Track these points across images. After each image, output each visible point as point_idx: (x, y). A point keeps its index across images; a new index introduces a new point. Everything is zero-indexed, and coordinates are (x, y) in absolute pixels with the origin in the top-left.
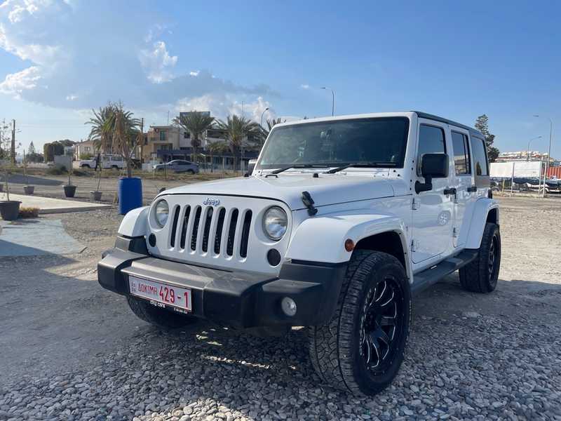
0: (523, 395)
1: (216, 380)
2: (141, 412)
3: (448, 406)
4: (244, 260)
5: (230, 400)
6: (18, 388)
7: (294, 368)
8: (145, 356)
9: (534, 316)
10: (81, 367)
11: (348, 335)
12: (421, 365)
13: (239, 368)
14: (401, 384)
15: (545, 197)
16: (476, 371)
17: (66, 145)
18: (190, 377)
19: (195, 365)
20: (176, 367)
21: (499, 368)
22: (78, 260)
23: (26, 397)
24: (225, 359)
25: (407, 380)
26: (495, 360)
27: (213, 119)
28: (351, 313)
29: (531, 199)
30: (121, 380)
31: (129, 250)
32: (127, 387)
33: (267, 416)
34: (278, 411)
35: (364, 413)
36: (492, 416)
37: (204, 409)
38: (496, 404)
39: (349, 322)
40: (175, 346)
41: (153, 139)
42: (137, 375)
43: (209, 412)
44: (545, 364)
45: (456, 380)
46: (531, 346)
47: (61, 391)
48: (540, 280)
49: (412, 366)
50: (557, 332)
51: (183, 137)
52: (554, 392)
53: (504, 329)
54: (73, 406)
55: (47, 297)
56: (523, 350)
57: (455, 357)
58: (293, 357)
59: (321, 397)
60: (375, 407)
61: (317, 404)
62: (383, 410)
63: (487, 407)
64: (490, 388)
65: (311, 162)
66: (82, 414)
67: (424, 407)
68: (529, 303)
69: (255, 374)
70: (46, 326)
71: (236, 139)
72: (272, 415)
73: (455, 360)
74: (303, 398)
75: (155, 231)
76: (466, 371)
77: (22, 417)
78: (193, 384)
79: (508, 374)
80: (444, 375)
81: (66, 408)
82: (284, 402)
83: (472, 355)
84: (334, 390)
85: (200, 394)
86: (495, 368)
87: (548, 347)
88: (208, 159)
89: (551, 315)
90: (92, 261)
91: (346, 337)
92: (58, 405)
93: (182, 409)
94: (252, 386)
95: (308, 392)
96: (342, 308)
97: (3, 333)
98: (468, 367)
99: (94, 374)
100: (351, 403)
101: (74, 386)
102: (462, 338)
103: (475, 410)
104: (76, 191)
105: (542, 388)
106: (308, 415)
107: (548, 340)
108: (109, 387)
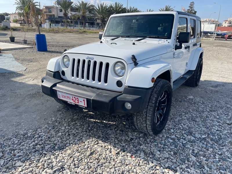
0: (213, 133)
1: (95, 130)
2: (69, 145)
3: (185, 138)
4: (106, 84)
5: (102, 138)
6: (15, 136)
7: (125, 123)
8: (64, 120)
9: (214, 97)
10: (39, 125)
11: (151, 115)
12: (173, 120)
13: (103, 124)
14: (167, 129)
15: (215, 40)
16: (194, 122)
17: (6, 15)
18: (84, 129)
19: (85, 123)
20: (78, 124)
21: (203, 121)
22: (24, 74)
23: (19, 140)
24: (97, 120)
25: (169, 127)
26: (201, 117)
27: (72, 3)
28: (152, 107)
29: (209, 41)
30: (57, 131)
31: (53, 77)
32: (60, 134)
33: (118, 144)
34: (122, 142)
35: (154, 142)
36: (202, 141)
37: (93, 143)
38: (203, 136)
39: (151, 110)
40: (75, 115)
41: (45, 12)
42: (63, 128)
43: (95, 143)
44: (221, 119)
45: (187, 126)
46: (214, 111)
47: (34, 137)
48: (215, 80)
49: (170, 121)
50: (224, 104)
51: (59, 11)
52: (225, 131)
53: (203, 103)
54: (40, 143)
55: (16, 93)
56: (211, 113)
57: (186, 116)
58: (123, 118)
59: (137, 136)
60: (158, 139)
61: (136, 139)
62: (161, 140)
63: (200, 138)
64: (200, 130)
65: (129, 35)
66: (45, 147)
67: (176, 138)
68: (212, 91)
69: (110, 127)
70: (19, 107)
71: (84, 13)
72: (120, 144)
73: (186, 118)
74: (130, 136)
75: (65, 69)
76: (191, 122)
77: (20, 149)
78: (86, 131)
79: (207, 123)
80: (182, 124)
81: (37, 144)
82: (123, 138)
83: (192, 115)
84: (142, 133)
85: (90, 136)
86: (201, 121)
87: (221, 111)
88: (72, 22)
89: (221, 96)
90: (31, 75)
91: (150, 116)
92: (34, 143)
93: (84, 143)
94: (109, 132)
95: (132, 134)
96: (148, 104)
97: (2, 111)
98: (191, 121)
99: (45, 128)
100: (149, 138)
101: (38, 134)
102: (187, 108)
103: (196, 139)
104: (15, 39)
105: (220, 129)
106: (133, 143)
107: (221, 108)
108: (53, 134)
